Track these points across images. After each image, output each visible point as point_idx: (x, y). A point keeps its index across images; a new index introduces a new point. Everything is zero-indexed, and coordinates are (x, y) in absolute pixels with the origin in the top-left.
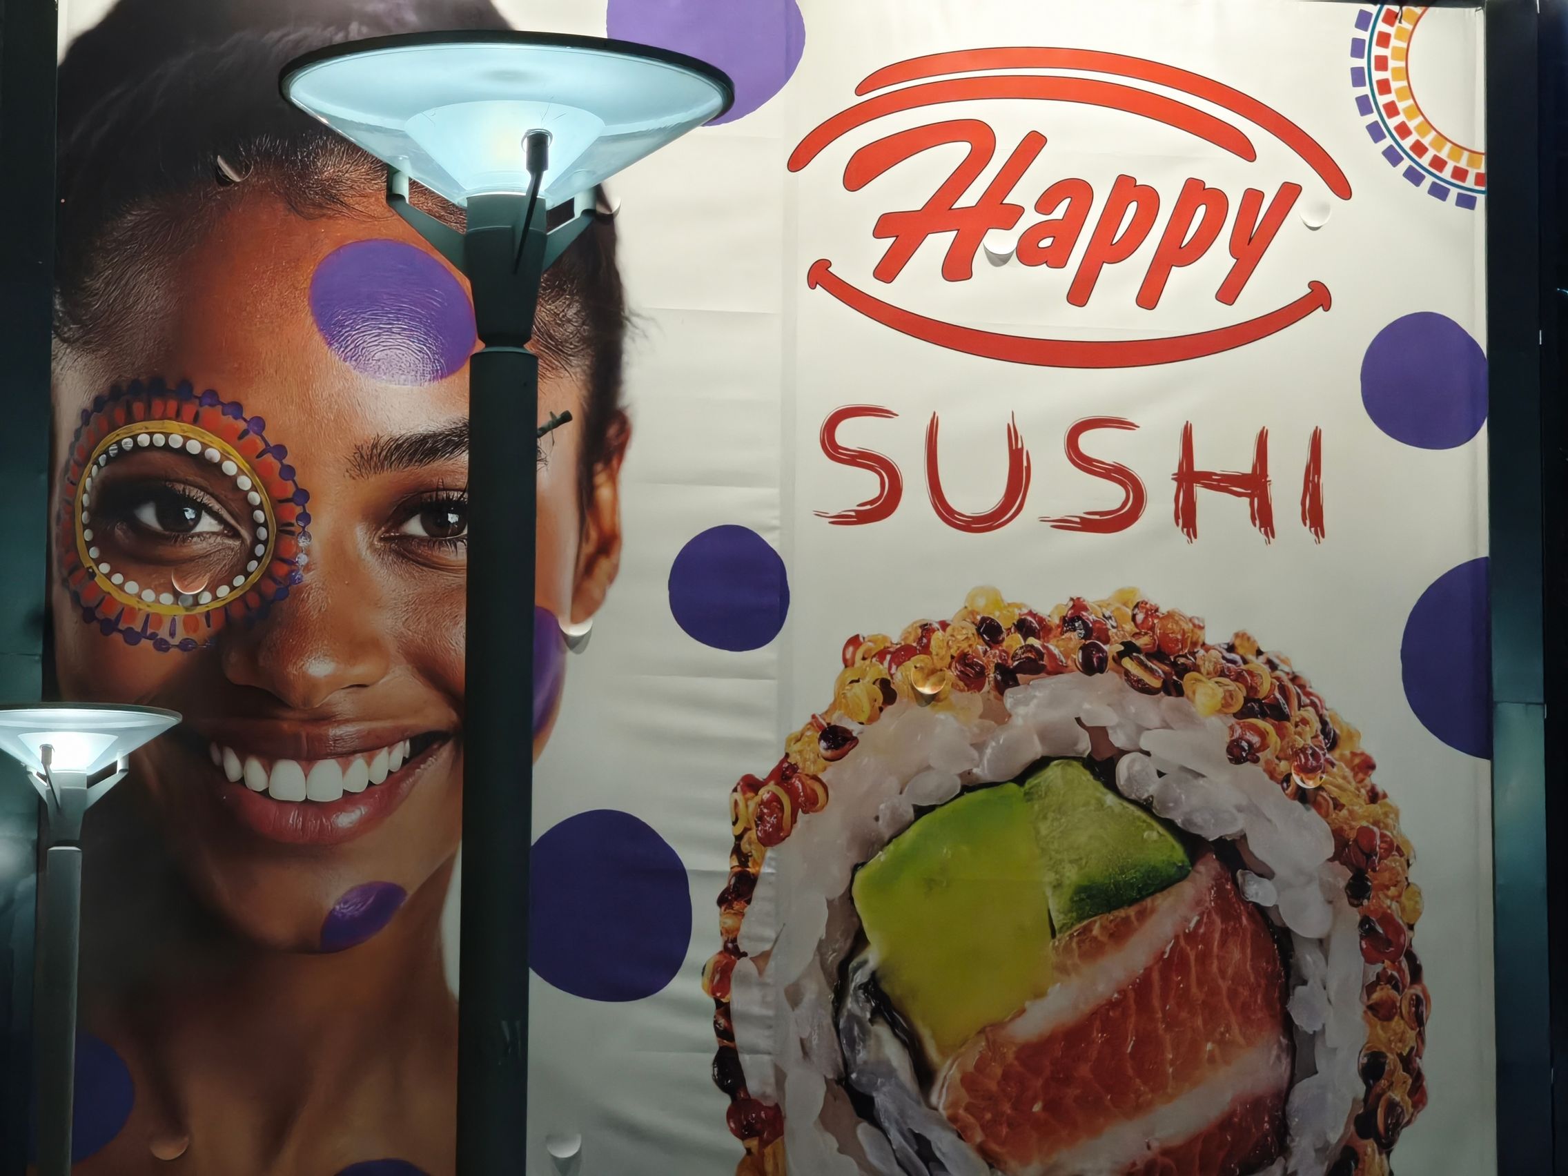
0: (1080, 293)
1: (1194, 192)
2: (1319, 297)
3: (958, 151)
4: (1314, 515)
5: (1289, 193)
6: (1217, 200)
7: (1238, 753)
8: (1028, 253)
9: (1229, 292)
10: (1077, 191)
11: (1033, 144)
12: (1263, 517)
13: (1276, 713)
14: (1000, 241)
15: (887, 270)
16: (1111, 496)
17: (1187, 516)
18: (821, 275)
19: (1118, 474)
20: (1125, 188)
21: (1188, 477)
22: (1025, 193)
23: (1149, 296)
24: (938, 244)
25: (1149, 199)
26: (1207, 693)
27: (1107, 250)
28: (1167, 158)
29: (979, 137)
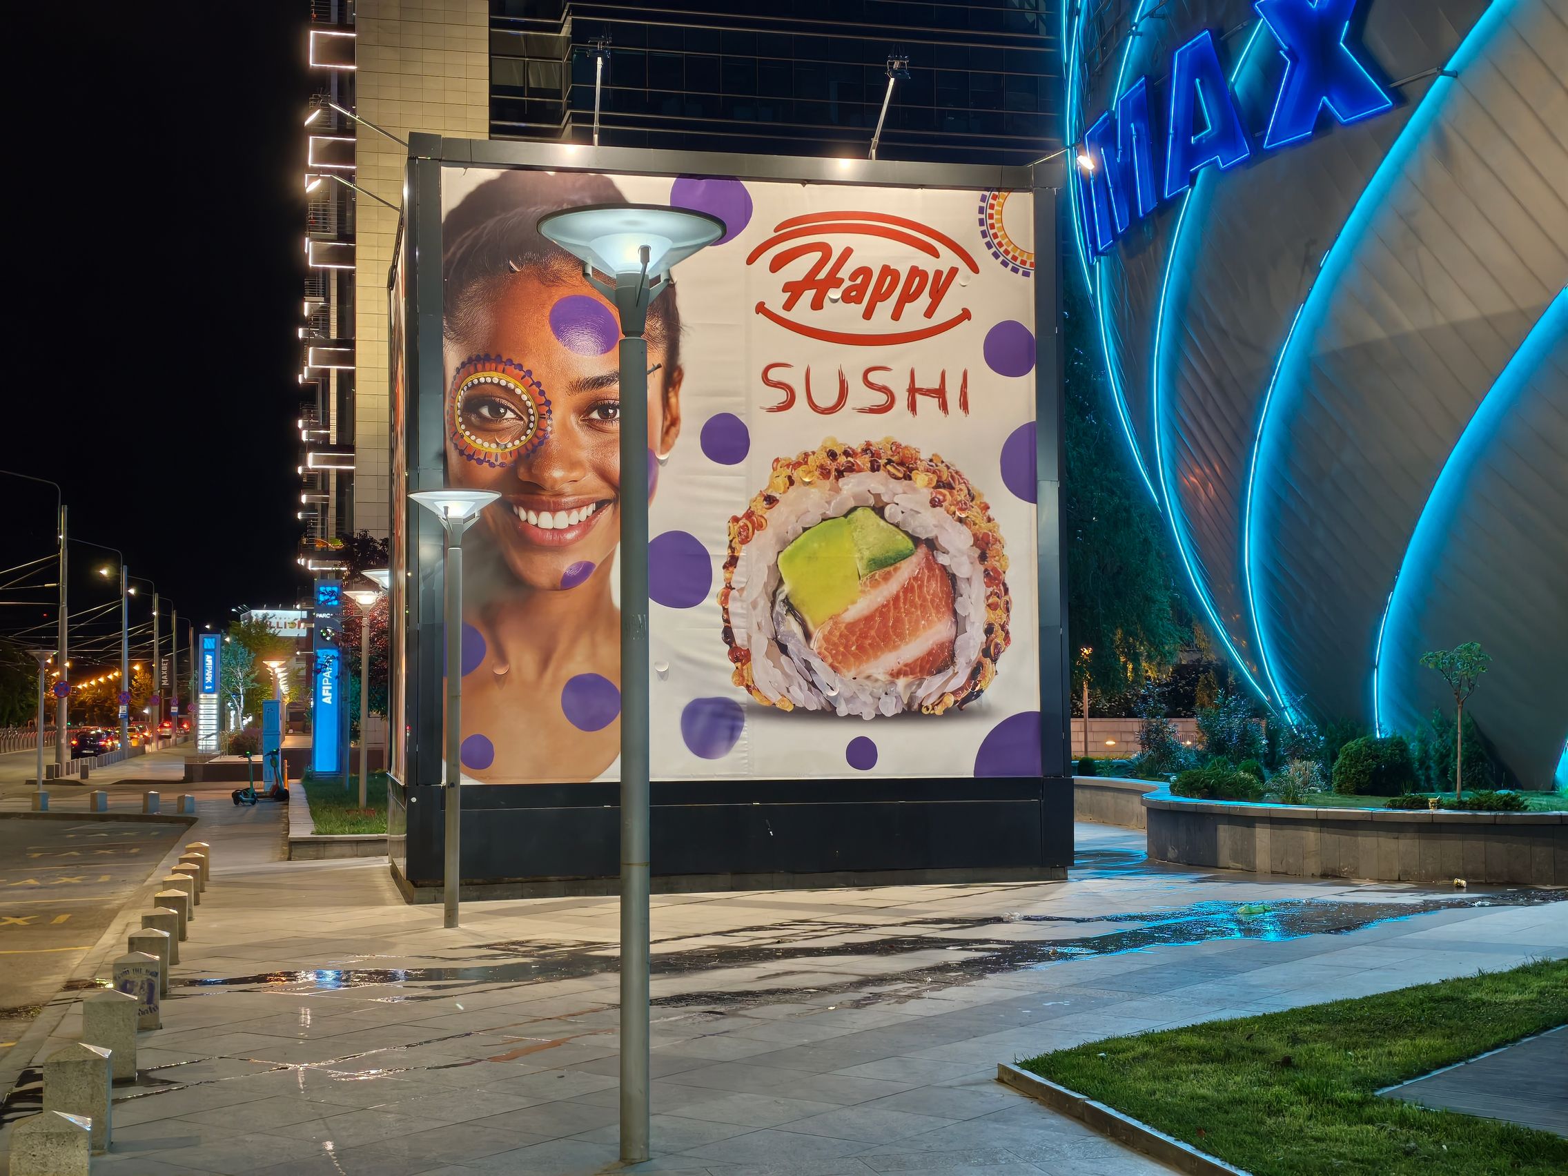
0: (868, 315)
1: (914, 272)
2: (966, 315)
3: (817, 256)
4: (964, 405)
5: (953, 271)
6: (924, 275)
7: (934, 503)
8: (846, 298)
9: (929, 313)
10: (865, 272)
11: (848, 252)
12: (944, 406)
13: (950, 487)
14: (834, 294)
15: (788, 306)
16: (881, 398)
17: (913, 407)
18: (761, 308)
19: (884, 389)
20: (886, 270)
21: (913, 391)
22: (845, 273)
23: (896, 315)
24: (809, 295)
25: (896, 275)
26: (921, 479)
27: (879, 296)
28: (903, 257)
29: (826, 249)
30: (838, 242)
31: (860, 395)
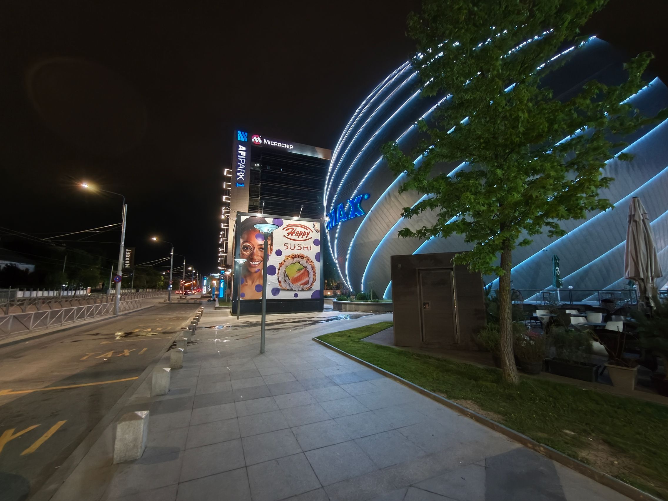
0: (298, 237)
1: (305, 232)
2: (311, 238)
4: (311, 249)
5: (310, 232)
7: (306, 262)
8: (295, 235)
10: (298, 232)
11: (296, 229)
12: (308, 249)
13: (309, 260)
14: (294, 234)
15: (288, 236)
18: (284, 236)
19: (300, 247)
21: (304, 247)
22: (295, 232)
23: (302, 238)
25: (302, 232)
26: (305, 259)
27: (300, 235)
28: (303, 230)
29: (293, 228)
30: (295, 228)
31: (297, 248)
